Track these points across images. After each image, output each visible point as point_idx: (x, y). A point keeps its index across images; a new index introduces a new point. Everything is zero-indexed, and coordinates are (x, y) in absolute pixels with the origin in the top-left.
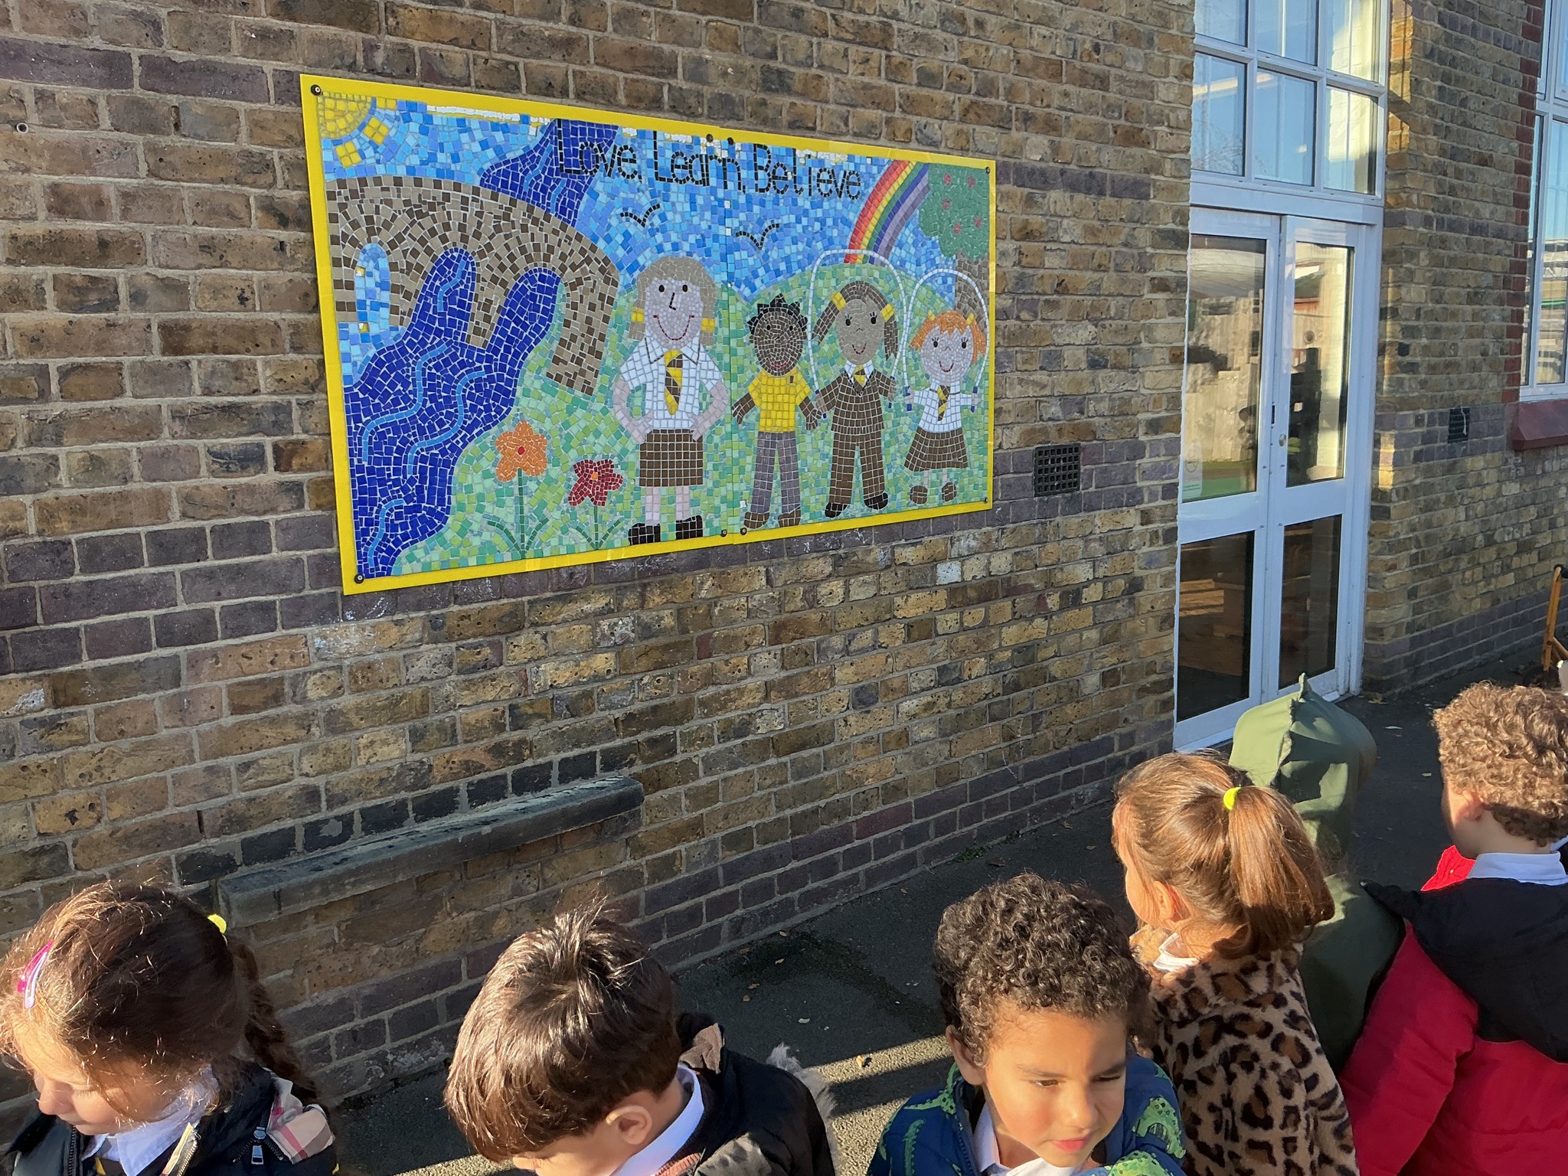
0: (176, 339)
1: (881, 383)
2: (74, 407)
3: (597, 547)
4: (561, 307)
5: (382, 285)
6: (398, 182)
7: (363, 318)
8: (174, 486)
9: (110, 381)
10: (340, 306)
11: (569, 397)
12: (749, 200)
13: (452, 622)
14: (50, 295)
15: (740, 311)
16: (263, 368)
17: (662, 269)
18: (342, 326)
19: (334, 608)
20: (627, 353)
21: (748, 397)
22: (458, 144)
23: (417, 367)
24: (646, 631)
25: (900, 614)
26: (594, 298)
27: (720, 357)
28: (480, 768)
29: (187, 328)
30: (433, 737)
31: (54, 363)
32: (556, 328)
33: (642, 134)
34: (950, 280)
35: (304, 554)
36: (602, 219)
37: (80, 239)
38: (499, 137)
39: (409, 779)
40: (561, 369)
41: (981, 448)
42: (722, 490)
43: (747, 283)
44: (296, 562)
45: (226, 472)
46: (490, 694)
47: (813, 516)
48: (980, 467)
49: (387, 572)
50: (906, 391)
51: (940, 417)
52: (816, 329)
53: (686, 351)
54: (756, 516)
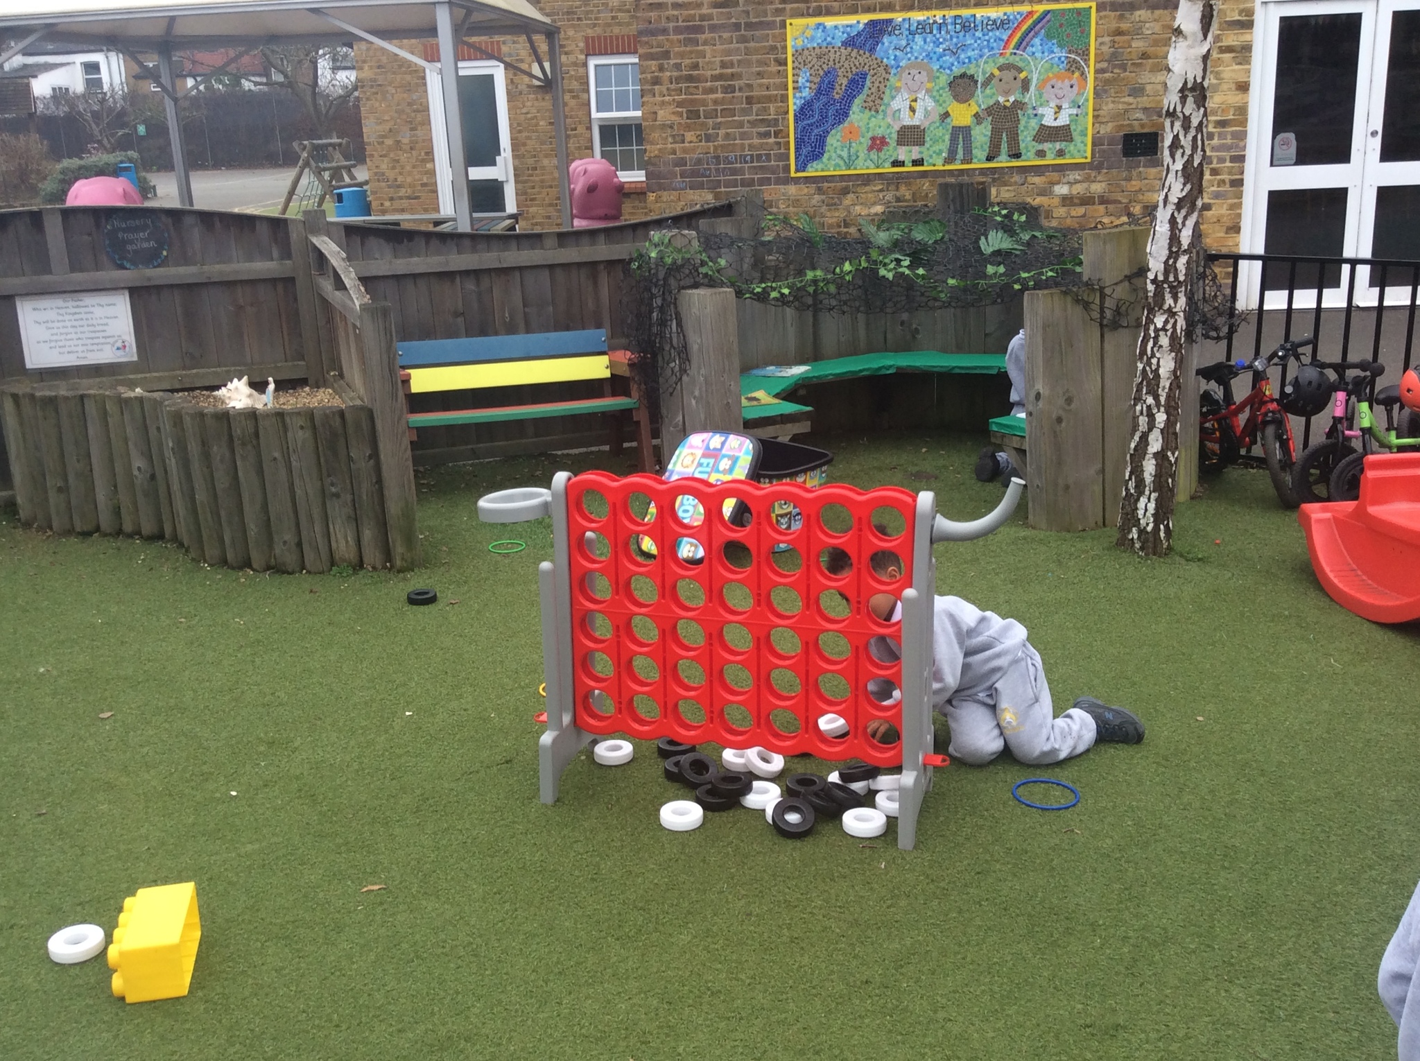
0: (749, 100)
1: (1019, 105)
2: (723, 120)
3: (878, 167)
4: (868, 83)
5: (807, 81)
6: (814, 48)
7: (801, 92)
8: (747, 142)
9: (732, 113)
10: (794, 88)
11: (869, 114)
12: (951, 37)
13: (825, 189)
14: (720, 90)
15: (944, 80)
16: (772, 108)
17: (908, 67)
18: (794, 94)
19: (788, 180)
20: (893, 98)
21: (947, 112)
22: (834, 34)
23: (817, 105)
24: (898, 200)
26: (881, 79)
27: (934, 97)
29: (752, 97)
31: (719, 108)
32: (866, 90)
33: (904, 20)
34: (1063, 59)
35: (781, 163)
36: (886, 52)
37: (727, 74)
38: (849, 29)
40: (867, 104)
41: (1084, 133)
42: (934, 148)
43: (949, 68)
44: (778, 166)
45: (761, 138)
46: (837, 214)
47: (979, 160)
48: (1082, 142)
49: (804, 171)
50: (1034, 108)
51: (1056, 119)
52: (983, 85)
53: (919, 96)
54: (950, 159)
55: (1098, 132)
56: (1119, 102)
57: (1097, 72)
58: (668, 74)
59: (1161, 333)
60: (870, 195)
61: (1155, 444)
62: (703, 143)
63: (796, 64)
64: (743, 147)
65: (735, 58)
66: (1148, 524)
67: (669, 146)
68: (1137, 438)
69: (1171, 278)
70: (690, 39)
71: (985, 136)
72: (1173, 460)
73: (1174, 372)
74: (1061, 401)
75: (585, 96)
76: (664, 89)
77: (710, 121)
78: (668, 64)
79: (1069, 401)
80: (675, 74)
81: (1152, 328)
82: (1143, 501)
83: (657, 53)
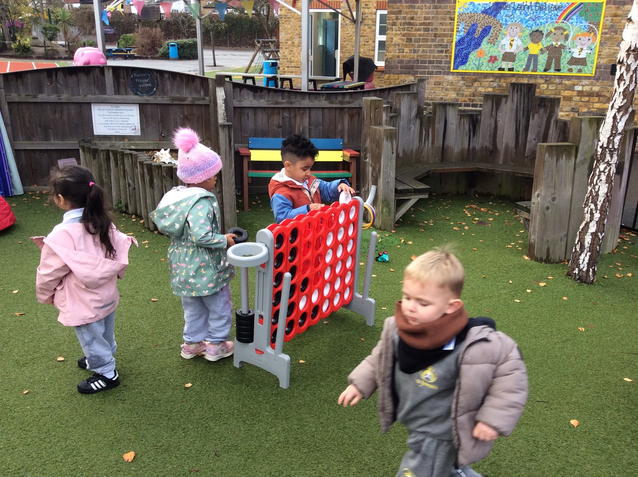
0: (435, 35)
1: (562, 47)
2: (423, 43)
3: (492, 70)
4: (491, 31)
5: (463, 28)
6: (468, 13)
7: (459, 33)
8: (432, 54)
9: (427, 40)
10: (457, 31)
11: (490, 46)
12: (533, 12)
13: (466, 78)
14: (422, 30)
15: (527, 32)
16: (446, 39)
17: (511, 25)
18: (456, 34)
19: (449, 73)
20: (503, 39)
21: (527, 47)
22: (478, 7)
24: (500, 86)
25: (562, 94)
26: (498, 30)
27: (522, 40)
28: (466, 101)
29: (437, 34)
30: (460, 95)
31: (421, 38)
32: (490, 34)
33: (512, 3)
34: (586, 26)
35: (447, 65)
36: (502, 17)
37: (427, 23)
38: (485, 5)
39: (455, 100)
40: (490, 41)
41: (592, 62)
42: (519, 64)
43: (530, 27)
44: (445, 66)
45: (439, 53)
46: (470, 90)
47: (540, 71)
48: (591, 66)
49: (457, 69)
50: (570, 49)
51: (579, 55)
52: (546, 36)
53: (515, 39)
54: (526, 69)
55: (599, 62)
56: (611, 49)
57: (602, 33)
58: (400, 21)
59: (602, 174)
60: (486, 83)
61: (593, 228)
62: (412, 54)
63: (459, 20)
64: (430, 55)
65: (431, 16)
66: (584, 267)
67: (397, 54)
68: (583, 224)
69: (611, 147)
70: (411, 6)
71: (545, 60)
72: (601, 237)
73: (607, 194)
74: (550, 199)
75: (374, 27)
76: (397, 28)
77: (416, 44)
78: (400, 16)
79: (554, 199)
80: (403, 21)
81: (598, 170)
82: (583, 255)
83: (396, 11)
